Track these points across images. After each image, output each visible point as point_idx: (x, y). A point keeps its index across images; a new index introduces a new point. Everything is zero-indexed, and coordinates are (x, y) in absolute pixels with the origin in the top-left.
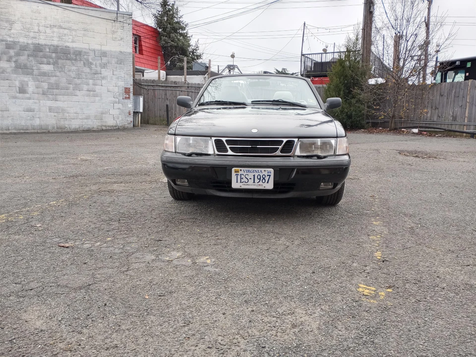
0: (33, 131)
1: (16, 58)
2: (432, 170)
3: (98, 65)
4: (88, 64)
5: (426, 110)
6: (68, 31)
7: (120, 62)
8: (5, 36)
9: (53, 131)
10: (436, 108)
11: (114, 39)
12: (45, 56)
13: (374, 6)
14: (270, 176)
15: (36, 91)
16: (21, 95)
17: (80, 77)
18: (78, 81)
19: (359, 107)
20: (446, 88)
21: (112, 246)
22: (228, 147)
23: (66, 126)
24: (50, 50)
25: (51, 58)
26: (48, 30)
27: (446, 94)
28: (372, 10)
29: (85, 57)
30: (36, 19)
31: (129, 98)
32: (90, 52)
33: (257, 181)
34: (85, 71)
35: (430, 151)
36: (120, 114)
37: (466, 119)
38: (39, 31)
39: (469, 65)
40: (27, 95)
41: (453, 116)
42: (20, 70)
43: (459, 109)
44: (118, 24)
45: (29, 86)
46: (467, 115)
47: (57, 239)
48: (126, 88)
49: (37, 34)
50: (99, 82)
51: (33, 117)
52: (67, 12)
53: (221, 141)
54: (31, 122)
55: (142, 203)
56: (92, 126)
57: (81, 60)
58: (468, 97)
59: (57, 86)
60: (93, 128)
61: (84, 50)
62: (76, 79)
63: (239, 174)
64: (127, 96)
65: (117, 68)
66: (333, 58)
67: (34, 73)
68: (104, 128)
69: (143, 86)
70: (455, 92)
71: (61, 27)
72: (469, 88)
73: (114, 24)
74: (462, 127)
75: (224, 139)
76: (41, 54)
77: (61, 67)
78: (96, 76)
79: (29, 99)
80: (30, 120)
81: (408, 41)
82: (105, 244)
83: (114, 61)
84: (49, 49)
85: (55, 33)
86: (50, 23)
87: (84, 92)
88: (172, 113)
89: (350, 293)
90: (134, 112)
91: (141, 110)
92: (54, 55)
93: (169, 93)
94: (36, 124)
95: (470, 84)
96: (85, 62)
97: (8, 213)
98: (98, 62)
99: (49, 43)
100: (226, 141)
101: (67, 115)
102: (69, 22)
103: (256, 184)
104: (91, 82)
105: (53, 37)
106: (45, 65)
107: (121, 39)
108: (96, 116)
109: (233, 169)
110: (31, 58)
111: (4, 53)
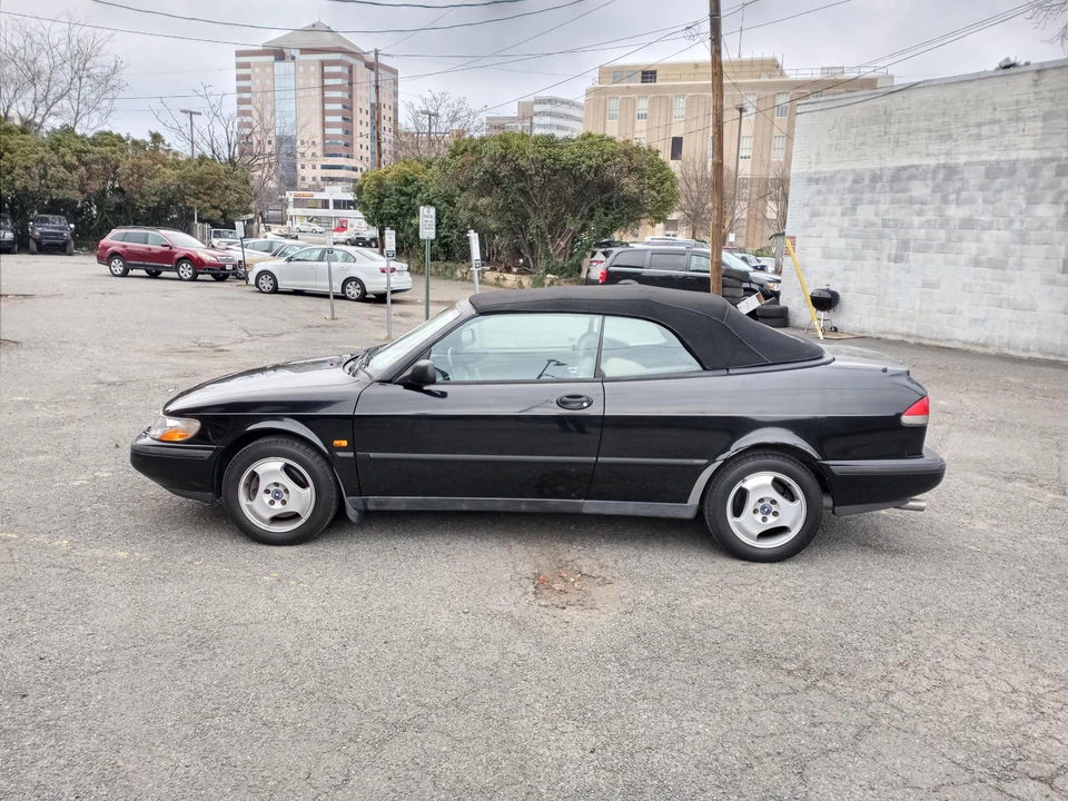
8: (1060, 150)
16: (1064, 276)
111: (1050, 186)
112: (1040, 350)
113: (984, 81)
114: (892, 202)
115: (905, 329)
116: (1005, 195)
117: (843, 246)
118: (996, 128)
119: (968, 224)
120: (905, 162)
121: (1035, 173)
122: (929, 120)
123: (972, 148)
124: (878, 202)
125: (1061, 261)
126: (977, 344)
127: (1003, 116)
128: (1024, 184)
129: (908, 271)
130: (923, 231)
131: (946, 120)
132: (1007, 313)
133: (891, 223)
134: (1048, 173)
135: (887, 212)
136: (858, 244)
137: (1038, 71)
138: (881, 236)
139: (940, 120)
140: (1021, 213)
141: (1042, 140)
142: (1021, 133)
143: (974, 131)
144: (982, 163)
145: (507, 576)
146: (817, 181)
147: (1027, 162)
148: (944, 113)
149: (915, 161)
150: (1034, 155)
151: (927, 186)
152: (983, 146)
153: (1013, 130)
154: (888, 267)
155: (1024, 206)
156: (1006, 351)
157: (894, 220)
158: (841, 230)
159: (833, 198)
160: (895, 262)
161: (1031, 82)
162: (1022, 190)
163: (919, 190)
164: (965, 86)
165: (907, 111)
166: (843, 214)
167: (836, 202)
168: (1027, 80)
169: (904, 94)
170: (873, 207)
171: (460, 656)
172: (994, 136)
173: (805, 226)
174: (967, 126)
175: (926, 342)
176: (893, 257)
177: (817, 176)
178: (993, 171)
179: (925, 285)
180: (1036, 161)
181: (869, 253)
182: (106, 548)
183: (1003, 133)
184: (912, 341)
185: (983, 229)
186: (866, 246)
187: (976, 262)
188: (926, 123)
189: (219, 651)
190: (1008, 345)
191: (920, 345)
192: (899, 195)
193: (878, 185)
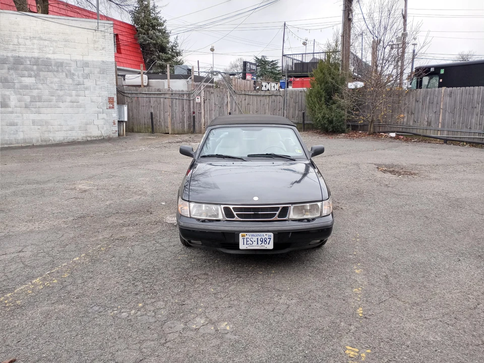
0: (17, 145)
2: (406, 193)
3: (80, 75)
4: (70, 75)
5: (402, 116)
6: (48, 42)
7: (103, 71)
9: (38, 144)
10: (412, 113)
11: (96, 49)
12: (26, 69)
13: (352, 13)
14: (270, 238)
15: (18, 104)
16: (3, 109)
17: (63, 88)
18: (61, 93)
19: (339, 113)
20: (422, 94)
21: (146, 314)
22: (235, 213)
23: (51, 138)
24: (31, 63)
25: (32, 70)
26: (28, 42)
27: (421, 100)
28: (350, 17)
29: (67, 68)
30: (15, 31)
31: (113, 108)
32: (72, 62)
33: (260, 242)
34: (68, 82)
35: (405, 165)
36: (104, 124)
37: (440, 125)
38: (19, 44)
39: (442, 71)
40: (10, 109)
41: (428, 121)
42: (1, 84)
43: (434, 115)
44: (99, 34)
45: (11, 100)
46: (440, 121)
47: (97, 308)
48: (110, 98)
49: (17, 46)
50: (82, 93)
51: (17, 131)
52: (46, 23)
53: (229, 208)
54: (15, 136)
55: (156, 255)
56: (77, 138)
57: (63, 71)
58: (442, 103)
59: (39, 98)
60: (78, 139)
61: (65, 61)
62: (59, 91)
63: (245, 238)
64: (111, 106)
65: (99, 77)
66: (314, 58)
67: (16, 86)
68: (89, 139)
69: (126, 95)
70: (430, 99)
71: (41, 39)
72: (442, 96)
73: (95, 34)
74: (436, 132)
75: (231, 207)
76: (22, 66)
77: (43, 79)
78: (79, 87)
79: (12, 113)
80: (14, 134)
81: (385, 48)
82: (139, 312)
83: (96, 71)
84: (30, 61)
85: (35, 45)
86: (29, 34)
87: (67, 104)
88: (157, 120)
89: (340, 355)
90: (118, 121)
91: (126, 119)
92: (35, 67)
93: (152, 100)
94: (19, 138)
95: (443, 91)
96: (67, 73)
97: (41, 275)
98: (81, 73)
99: (29, 55)
100: (233, 208)
101: (51, 127)
102: (49, 33)
103: (259, 245)
104: (74, 93)
105: (33, 49)
106: (26, 78)
107: (103, 49)
108: (80, 127)
109: (240, 234)
110: (12, 72)
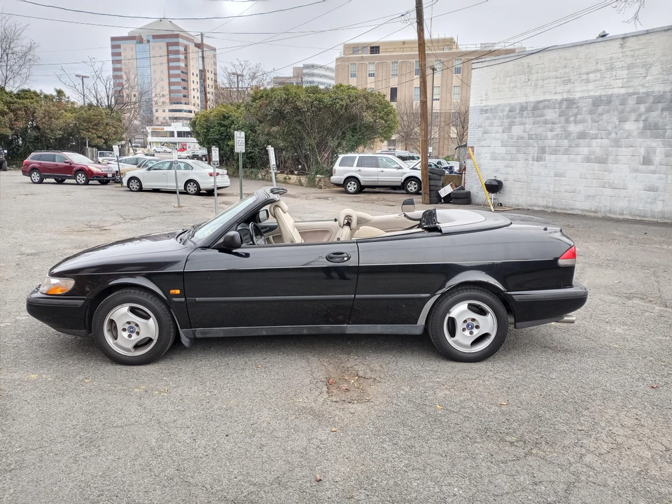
0: (651, 219)
1: (647, 115)
8: (639, 87)
15: (665, 160)
16: (644, 167)
40: (652, 168)
42: (648, 131)
45: (657, 154)
51: (655, 199)
54: (652, 206)
67: (667, 134)
79: (654, 172)
80: (651, 203)
94: (656, 210)
110: (665, 113)
111: (634, 110)
112: (630, 214)
113: (591, 46)
114: (534, 123)
115: (545, 203)
116: (605, 117)
117: (504, 152)
118: (598, 75)
119: (582, 136)
120: (541, 98)
121: (623, 103)
122: (556, 71)
123: (584, 88)
124: (525, 124)
125: (642, 157)
126: (591, 211)
127: (603, 67)
128: (617, 110)
129: (546, 167)
130: (554, 141)
131: (567, 70)
132: (608, 191)
133: (534, 136)
134: (631, 102)
135: (531, 129)
136: (514, 150)
137: (624, 38)
138: (528, 145)
139: (563, 71)
140: (615, 128)
141: (627, 82)
142: (614, 78)
143: (584, 77)
144: (590, 97)
145: (307, 381)
146: (486, 111)
147: (618, 96)
148: (565, 66)
149: (548, 97)
150: (623, 91)
151: (556, 112)
152: (591, 86)
153: (609, 76)
154: (533, 164)
155: (617, 123)
156: (609, 215)
157: (535, 134)
158: (502, 142)
159: (496, 122)
160: (537, 161)
161: (619, 46)
162: (616, 113)
163: (551, 115)
164: (578, 49)
165: (542, 66)
166: (503, 132)
167: (499, 124)
168: (617, 44)
169: (540, 54)
170: (522, 127)
171: (279, 443)
172: (597, 80)
173: (479, 140)
174: (580, 74)
175: (558, 211)
176: (536, 158)
177: (486, 108)
178: (597, 102)
179: (556, 175)
180: (624, 95)
181: (520, 156)
182: (22, 372)
183: (603, 78)
184: (549, 210)
185: (592, 139)
186: (518, 151)
187: (588, 160)
188: (554, 73)
189: (102, 448)
190: (610, 211)
191: (555, 213)
192: (538, 119)
193: (525, 113)
